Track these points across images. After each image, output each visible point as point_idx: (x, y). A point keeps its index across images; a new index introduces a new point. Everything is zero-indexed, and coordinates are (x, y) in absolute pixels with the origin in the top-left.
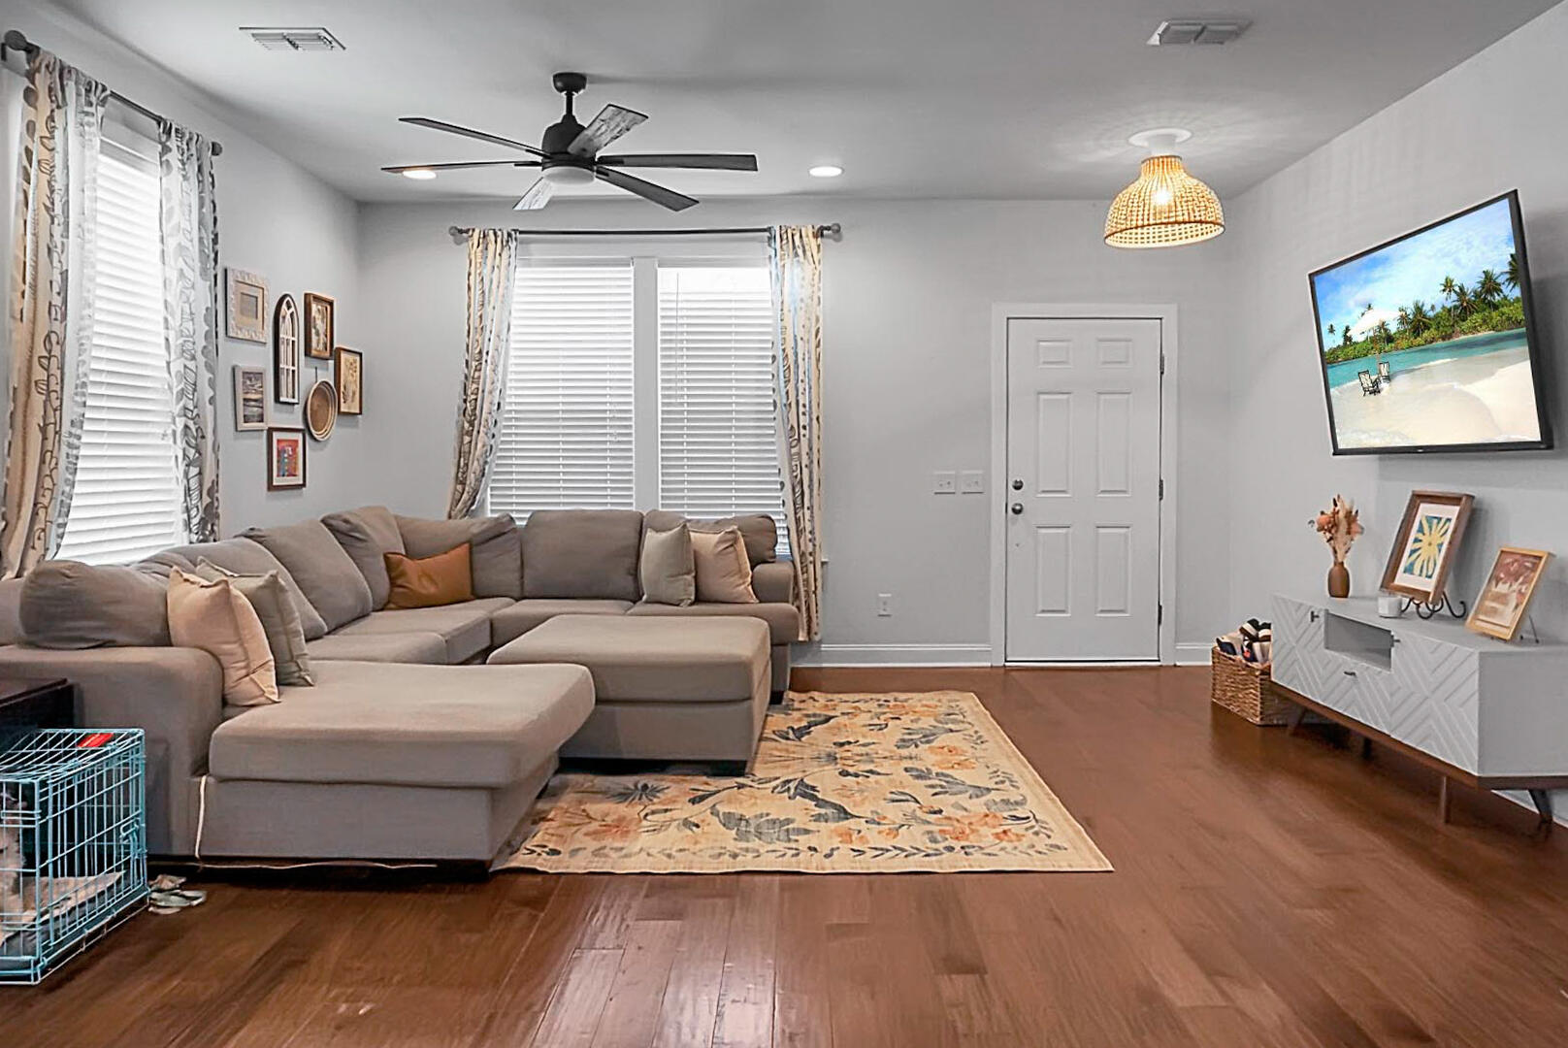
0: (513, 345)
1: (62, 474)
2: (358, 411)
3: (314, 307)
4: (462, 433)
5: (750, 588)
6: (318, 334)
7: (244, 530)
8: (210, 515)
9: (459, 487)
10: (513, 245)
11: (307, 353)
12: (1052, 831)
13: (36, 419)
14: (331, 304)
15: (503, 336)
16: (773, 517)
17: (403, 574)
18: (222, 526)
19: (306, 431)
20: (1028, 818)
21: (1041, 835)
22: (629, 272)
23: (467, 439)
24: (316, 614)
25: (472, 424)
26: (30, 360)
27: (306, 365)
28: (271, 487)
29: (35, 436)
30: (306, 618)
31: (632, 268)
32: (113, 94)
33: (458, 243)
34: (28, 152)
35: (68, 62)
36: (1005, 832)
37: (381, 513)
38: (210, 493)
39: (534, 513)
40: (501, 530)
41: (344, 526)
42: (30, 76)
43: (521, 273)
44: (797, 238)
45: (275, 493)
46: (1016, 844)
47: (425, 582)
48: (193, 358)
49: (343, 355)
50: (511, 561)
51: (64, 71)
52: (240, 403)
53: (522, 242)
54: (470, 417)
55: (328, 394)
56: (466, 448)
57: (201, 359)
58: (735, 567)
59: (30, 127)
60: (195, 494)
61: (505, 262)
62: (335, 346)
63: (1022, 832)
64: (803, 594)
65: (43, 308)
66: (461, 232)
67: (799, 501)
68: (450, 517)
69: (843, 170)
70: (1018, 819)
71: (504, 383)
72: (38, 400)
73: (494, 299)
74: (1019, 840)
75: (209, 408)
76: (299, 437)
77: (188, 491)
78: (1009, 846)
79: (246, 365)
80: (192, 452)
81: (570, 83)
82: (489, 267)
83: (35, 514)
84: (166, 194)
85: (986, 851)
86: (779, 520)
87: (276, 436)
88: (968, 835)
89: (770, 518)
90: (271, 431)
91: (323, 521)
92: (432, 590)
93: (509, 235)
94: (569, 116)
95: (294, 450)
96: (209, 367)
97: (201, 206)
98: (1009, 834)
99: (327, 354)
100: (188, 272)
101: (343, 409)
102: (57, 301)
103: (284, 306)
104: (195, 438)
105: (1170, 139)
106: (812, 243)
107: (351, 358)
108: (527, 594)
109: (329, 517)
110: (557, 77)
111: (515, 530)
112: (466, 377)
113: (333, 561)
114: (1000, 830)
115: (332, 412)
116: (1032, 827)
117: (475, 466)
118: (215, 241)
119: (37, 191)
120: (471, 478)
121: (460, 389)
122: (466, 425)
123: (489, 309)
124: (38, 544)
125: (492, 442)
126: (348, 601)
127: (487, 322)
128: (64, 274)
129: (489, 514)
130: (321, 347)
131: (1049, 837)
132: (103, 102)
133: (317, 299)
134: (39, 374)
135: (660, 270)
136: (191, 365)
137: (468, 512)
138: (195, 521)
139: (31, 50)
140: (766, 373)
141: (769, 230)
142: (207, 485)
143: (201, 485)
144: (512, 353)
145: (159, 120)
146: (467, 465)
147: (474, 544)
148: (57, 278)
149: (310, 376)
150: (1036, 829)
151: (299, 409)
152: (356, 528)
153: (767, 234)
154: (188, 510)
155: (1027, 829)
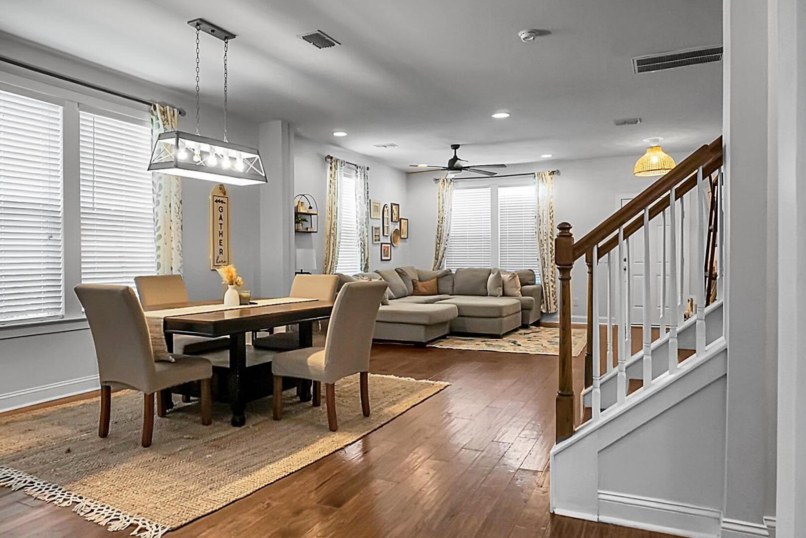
0: (452, 215)
1: (336, 255)
2: (406, 237)
3: (394, 207)
4: (437, 244)
5: (520, 292)
6: (395, 215)
7: (375, 270)
8: (367, 267)
9: (436, 261)
10: (452, 183)
11: (392, 221)
13: (332, 242)
14: (398, 205)
15: (449, 212)
16: (534, 271)
17: (417, 286)
18: (369, 269)
19: (391, 244)
22: (489, 190)
23: (438, 245)
24: (392, 293)
25: (440, 241)
26: (330, 229)
27: (391, 224)
28: (382, 260)
29: (332, 246)
30: (389, 294)
31: (490, 188)
32: (347, 162)
33: (436, 183)
34: (331, 181)
35: (338, 158)
37: (412, 268)
38: (367, 260)
39: (458, 269)
40: (448, 273)
41: (401, 271)
42: (331, 164)
43: (455, 192)
44: (543, 176)
45: (383, 262)
47: (424, 289)
48: (363, 225)
49: (402, 220)
50: (450, 284)
51: (337, 160)
52: (374, 236)
53: (456, 182)
54: (439, 238)
55: (397, 232)
56: (438, 248)
57: (365, 225)
58: (514, 285)
59: (331, 176)
60: (363, 261)
61: (450, 188)
62: (400, 217)
64: (545, 297)
65: (333, 217)
66: (437, 180)
67: (544, 265)
68: (433, 270)
69: (553, 155)
71: (450, 228)
72: (332, 237)
73: (446, 201)
75: (366, 238)
76: (389, 245)
77: (362, 260)
78: (555, 352)
79: (375, 226)
80: (362, 250)
81: (456, 147)
82: (445, 190)
83: (331, 264)
84: (356, 183)
86: (537, 272)
87: (383, 245)
88: (547, 350)
89: (532, 271)
90: (382, 244)
91: (395, 270)
92: (425, 291)
93: (451, 180)
94: (455, 156)
95: (388, 249)
96: (367, 227)
97: (365, 184)
99: (397, 220)
100: (361, 203)
101: (402, 237)
102: (336, 214)
103: (385, 208)
104: (363, 246)
105: (657, 140)
106: (549, 177)
107: (405, 221)
108: (454, 293)
109: (397, 269)
110: (452, 146)
111: (452, 274)
112: (438, 226)
113: (398, 280)
115: (399, 238)
117: (441, 254)
118: (368, 193)
119: (332, 190)
120: (440, 258)
121: (437, 230)
122: (438, 241)
123: (445, 204)
124: (332, 271)
125: (446, 246)
126: (400, 291)
127: (444, 208)
128: (337, 208)
129: (445, 269)
130: (396, 218)
132: (344, 165)
133: (395, 204)
134: (332, 232)
135: (499, 189)
136: (362, 227)
137: (439, 269)
138: (363, 268)
139: (331, 158)
140: (533, 222)
141: (534, 174)
142: (366, 258)
143: (364, 258)
144: (452, 218)
145: (355, 165)
146: (438, 254)
147: (438, 278)
148: (336, 209)
149: (393, 227)
151: (389, 237)
152: (404, 272)
153: (533, 175)
154: (361, 265)
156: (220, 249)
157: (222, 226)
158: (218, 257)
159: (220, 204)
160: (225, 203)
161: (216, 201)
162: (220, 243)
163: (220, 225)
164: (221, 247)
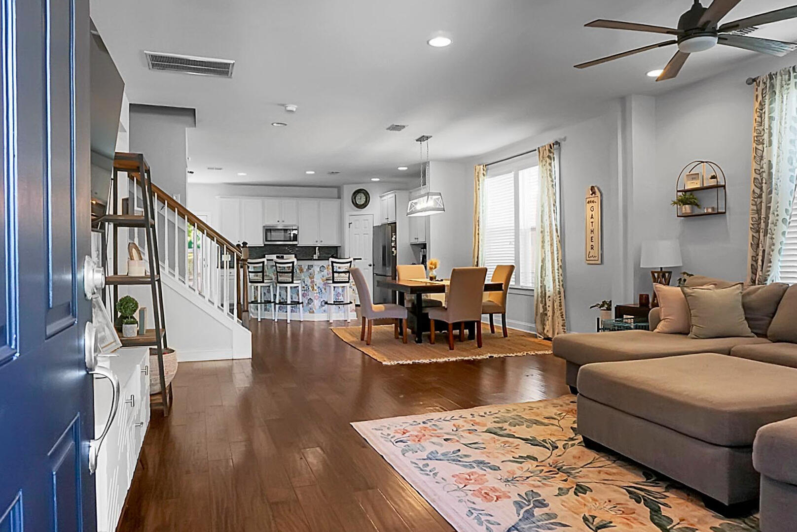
12: (381, 437)
20: (396, 442)
21: (386, 434)
36: (404, 433)
46: (396, 428)
63: (396, 434)
70: (401, 441)
74: (395, 430)
78: (399, 427)
85: (408, 424)
88: (422, 430)
98: (402, 433)
114: (407, 434)
116: (392, 438)
131: (382, 433)
150: (390, 437)
155: (394, 436)
156: (592, 245)
157: (593, 223)
158: (590, 252)
159: (592, 204)
160: (596, 202)
161: (588, 203)
162: (592, 239)
163: (591, 223)
164: (592, 243)
